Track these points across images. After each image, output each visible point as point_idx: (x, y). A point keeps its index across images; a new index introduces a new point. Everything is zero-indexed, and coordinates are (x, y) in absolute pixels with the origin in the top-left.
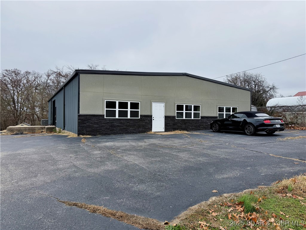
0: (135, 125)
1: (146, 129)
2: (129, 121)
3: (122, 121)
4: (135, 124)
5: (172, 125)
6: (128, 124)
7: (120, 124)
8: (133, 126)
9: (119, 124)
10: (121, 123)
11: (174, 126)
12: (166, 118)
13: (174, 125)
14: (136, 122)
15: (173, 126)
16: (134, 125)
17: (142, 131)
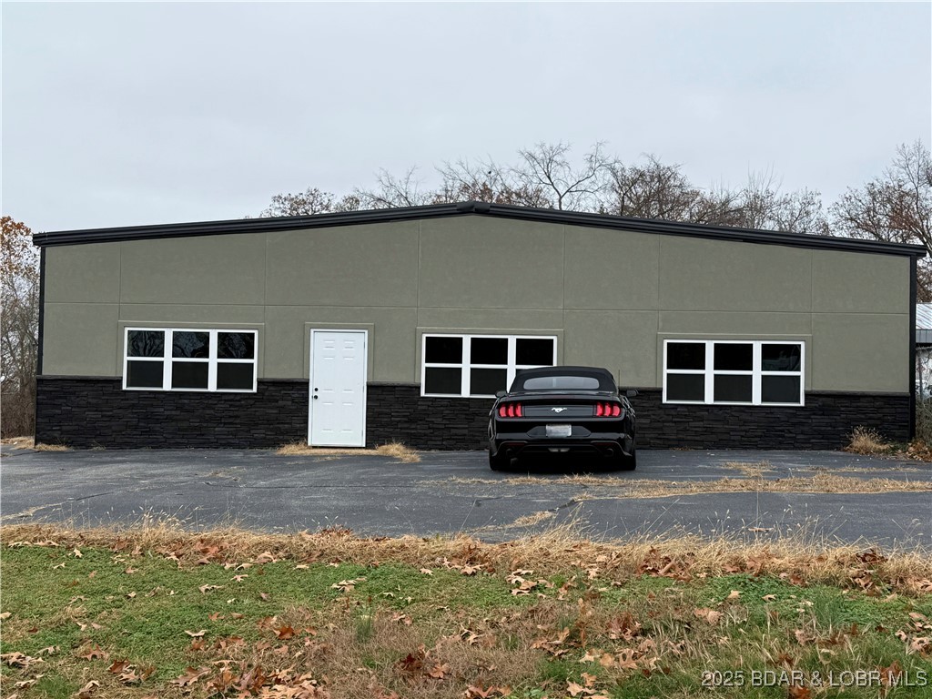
0: (237, 417)
1: (282, 434)
2: (210, 402)
3: (185, 401)
4: (236, 413)
5: (399, 421)
6: (208, 412)
7: (178, 413)
8: (231, 420)
9: (174, 413)
10: (180, 408)
11: (413, 426)
12: (375, 392)
13: (410, 421)
14: (241, 406)
15: (406, 425)
16: (230, 417)
17: (265, 438)
